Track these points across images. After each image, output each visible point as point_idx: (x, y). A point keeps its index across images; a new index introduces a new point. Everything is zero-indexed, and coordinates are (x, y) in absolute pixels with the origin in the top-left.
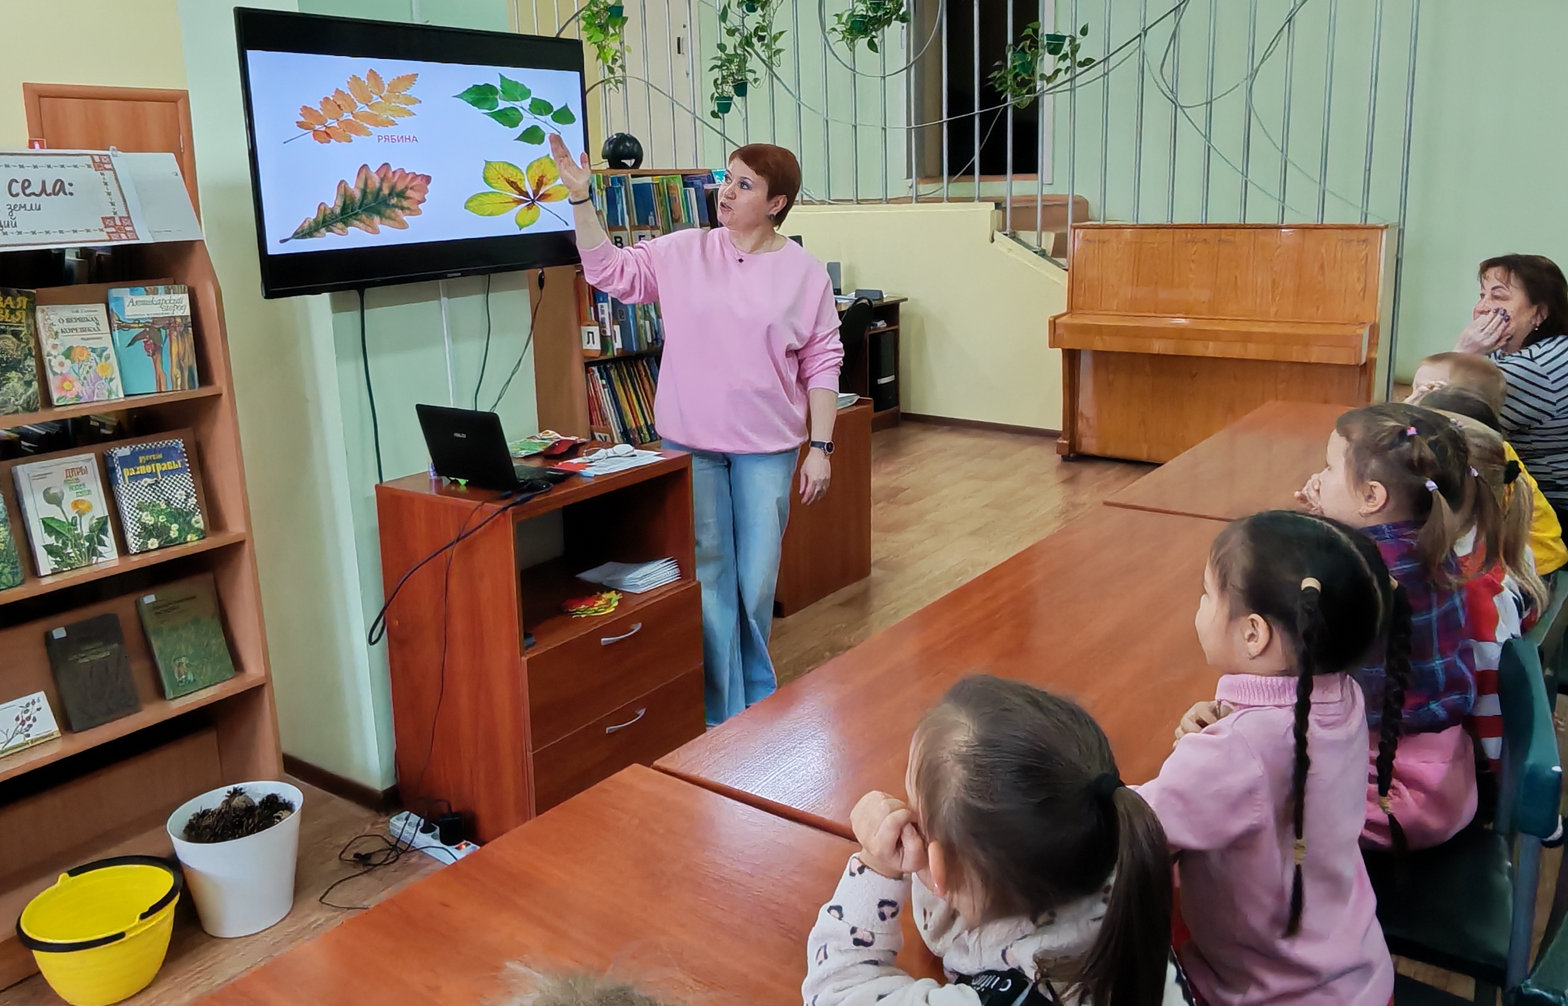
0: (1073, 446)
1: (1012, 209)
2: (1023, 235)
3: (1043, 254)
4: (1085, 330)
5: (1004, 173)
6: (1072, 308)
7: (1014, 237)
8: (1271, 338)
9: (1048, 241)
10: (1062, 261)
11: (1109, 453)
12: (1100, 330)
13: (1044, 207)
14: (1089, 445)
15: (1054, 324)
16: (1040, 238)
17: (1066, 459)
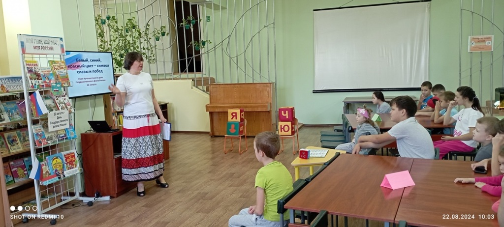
0: (213, 133)
1: (197, 81)
2: (199, 87)
3: (204, 91)
4: (213, 107)
5: (194, 72)
6: (211, 103)
7: (197, 87)
8: (251, 107)
9: (205, 88)
10: (208, 92)
11: (221, 135)
12: (217, 107)
13: (204, 80)
14: (217, 134)
15: (207, 107)
16: (203, 87)
17: (212, 137)
